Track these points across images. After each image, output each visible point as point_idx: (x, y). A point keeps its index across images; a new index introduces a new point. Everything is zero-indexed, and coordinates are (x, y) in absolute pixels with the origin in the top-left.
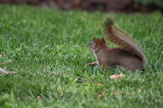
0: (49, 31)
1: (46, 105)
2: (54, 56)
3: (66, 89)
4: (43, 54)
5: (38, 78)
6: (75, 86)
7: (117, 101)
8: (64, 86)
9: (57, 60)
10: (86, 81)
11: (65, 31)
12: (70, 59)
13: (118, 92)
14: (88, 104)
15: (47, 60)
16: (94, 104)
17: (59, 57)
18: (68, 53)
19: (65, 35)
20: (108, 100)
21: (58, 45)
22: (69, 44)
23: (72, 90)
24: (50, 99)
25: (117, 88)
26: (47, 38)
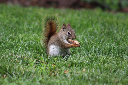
0: (13, 23)
1: (10, 81)
2: (17, 43)
3: (26, 69)
4: (9, 41)
5: (4, 60)
6: (34, 66)
7: (67, 78)
8: (25, 67)
9: (19, 46)
11: (26, 23)
12: (30, 45)
13: (68, 71)
14: (44, 81)
15: (11, 46)
16: (49, 80)
17: (21, 43)
18: (29, 41)
19: (26, 26)
20: (60, 77)
21: (20, 34)
22: (29, 33)
23: (31, 70)
24: (13, 77)
25: (67, 68)
26: (12, 29)
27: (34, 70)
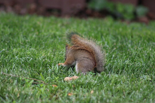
0: (6, 35)
2: (11, 59)
3: (22, 91)
6: (31, 88)
7: (71, 101)
8: (21, 88)
9: (14, 63)
10: (42, 82)
11: (22, 35)
12: (26, 61)
13: (72, 93)
15: (4, 63)
17: (15, 59)
18: (25, 56)
19: (21, 39)
20: (62, 101)
21: (15, 48)
22: (25, 47)
23: (28, 92)
24: (6, 100)
25: (71, 89)
26: (4, 42)
27: (31, 92)
